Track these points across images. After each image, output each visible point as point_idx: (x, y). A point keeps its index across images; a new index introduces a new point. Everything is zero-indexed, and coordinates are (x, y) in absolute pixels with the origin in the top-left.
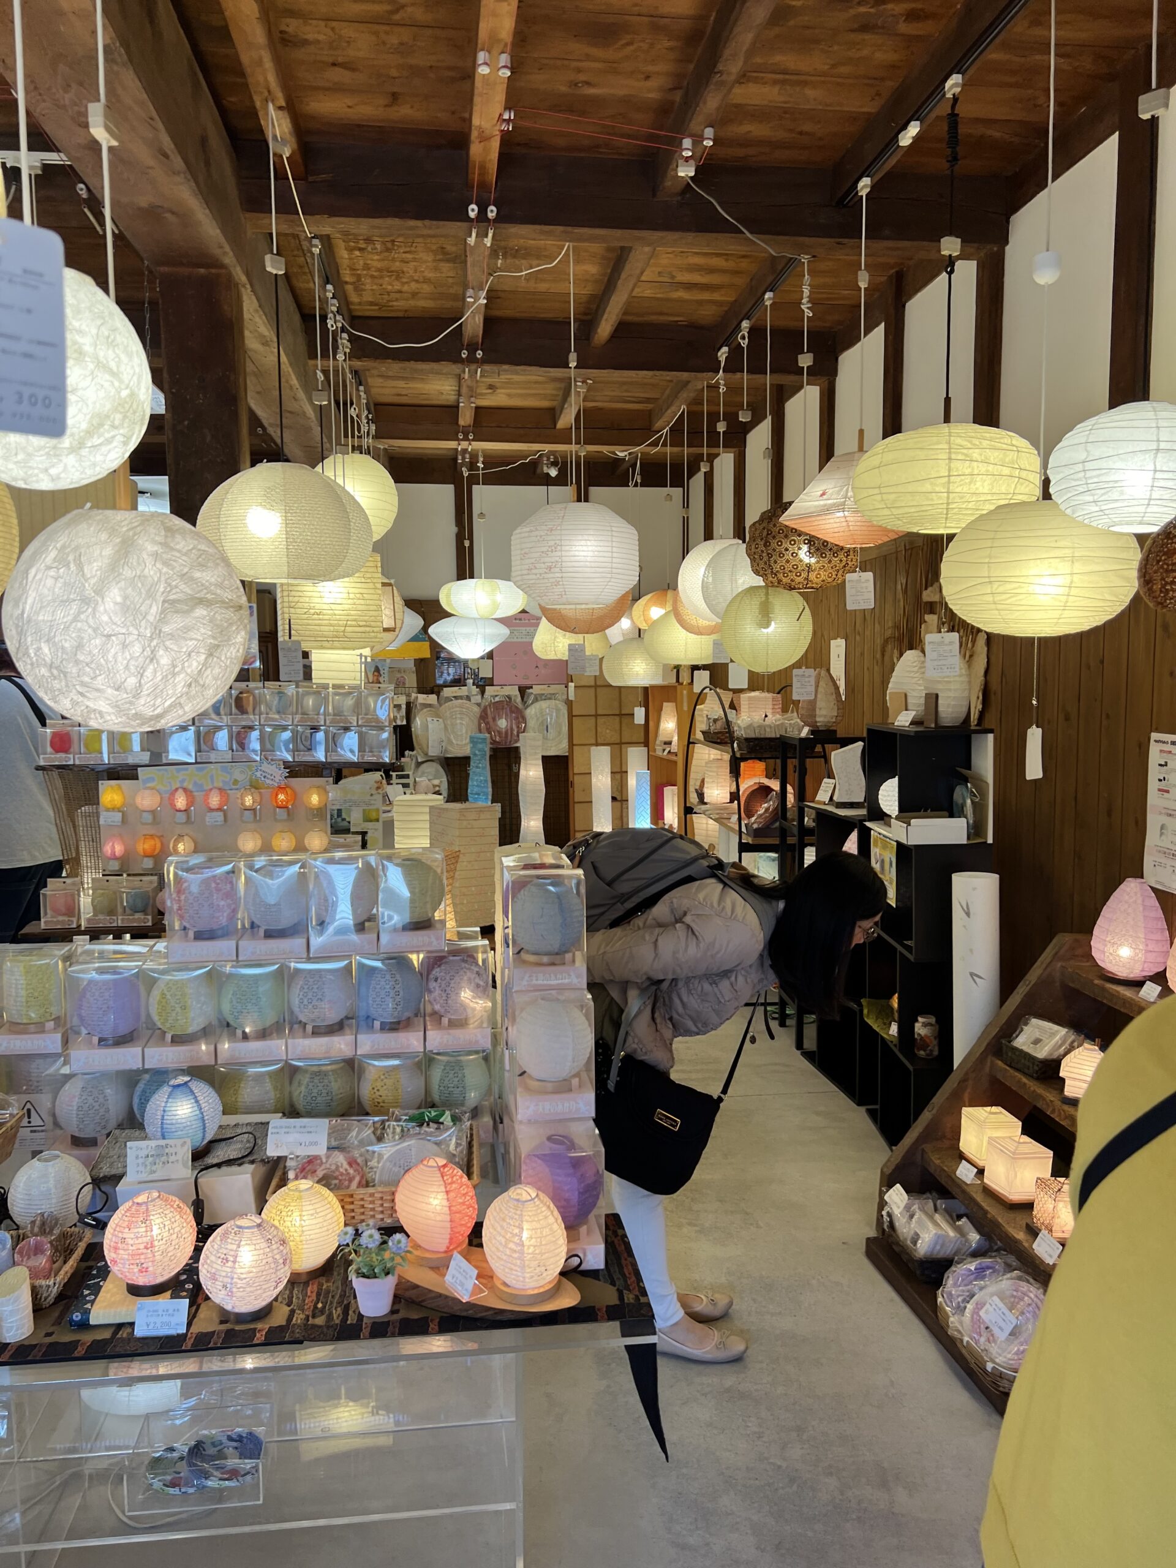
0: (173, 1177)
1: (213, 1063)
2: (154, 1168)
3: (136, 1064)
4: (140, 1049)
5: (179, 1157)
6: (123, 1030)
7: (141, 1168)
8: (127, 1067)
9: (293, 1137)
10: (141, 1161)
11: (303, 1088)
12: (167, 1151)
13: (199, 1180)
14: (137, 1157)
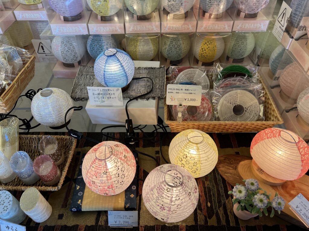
0: (113, 105)
1: (124, 33)
2: (103, 100)
3: (85, 33)
4: (85, 24)
5: (116, 95)
6: (75, 13)
7: (97, 99)
8: (81, 34)
9: (181, 96)
10: (96, 96)
11: (167, 47)
12: (109, 92)
13: (128, 108)
14: (94, 94)
